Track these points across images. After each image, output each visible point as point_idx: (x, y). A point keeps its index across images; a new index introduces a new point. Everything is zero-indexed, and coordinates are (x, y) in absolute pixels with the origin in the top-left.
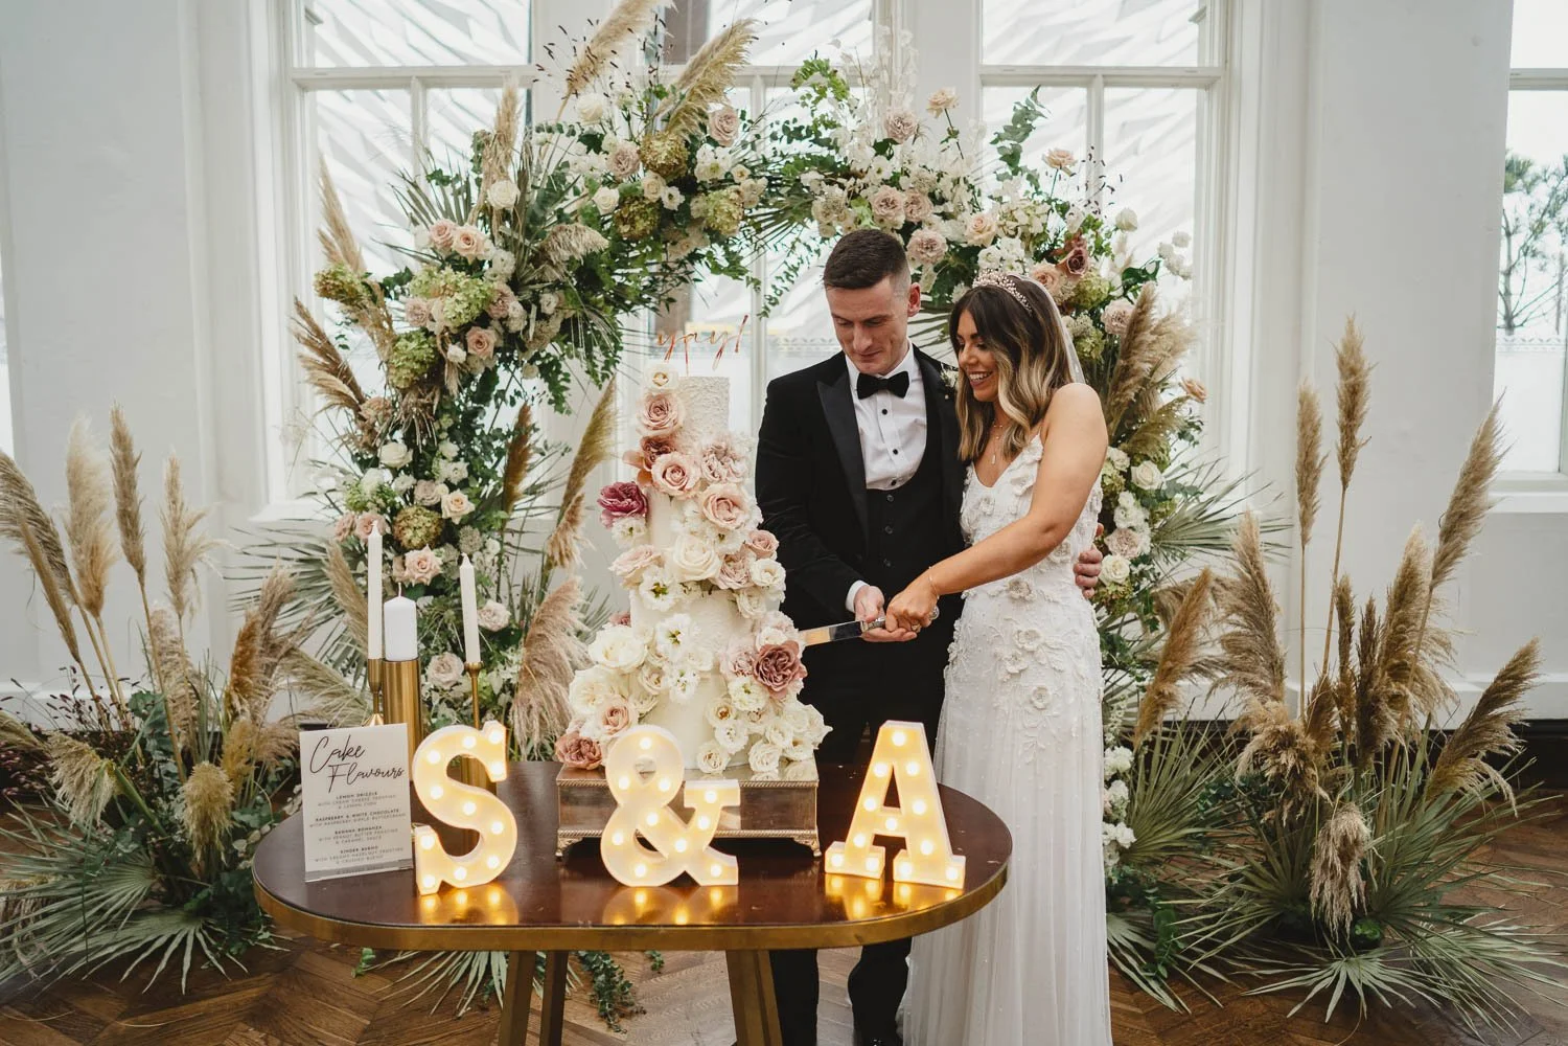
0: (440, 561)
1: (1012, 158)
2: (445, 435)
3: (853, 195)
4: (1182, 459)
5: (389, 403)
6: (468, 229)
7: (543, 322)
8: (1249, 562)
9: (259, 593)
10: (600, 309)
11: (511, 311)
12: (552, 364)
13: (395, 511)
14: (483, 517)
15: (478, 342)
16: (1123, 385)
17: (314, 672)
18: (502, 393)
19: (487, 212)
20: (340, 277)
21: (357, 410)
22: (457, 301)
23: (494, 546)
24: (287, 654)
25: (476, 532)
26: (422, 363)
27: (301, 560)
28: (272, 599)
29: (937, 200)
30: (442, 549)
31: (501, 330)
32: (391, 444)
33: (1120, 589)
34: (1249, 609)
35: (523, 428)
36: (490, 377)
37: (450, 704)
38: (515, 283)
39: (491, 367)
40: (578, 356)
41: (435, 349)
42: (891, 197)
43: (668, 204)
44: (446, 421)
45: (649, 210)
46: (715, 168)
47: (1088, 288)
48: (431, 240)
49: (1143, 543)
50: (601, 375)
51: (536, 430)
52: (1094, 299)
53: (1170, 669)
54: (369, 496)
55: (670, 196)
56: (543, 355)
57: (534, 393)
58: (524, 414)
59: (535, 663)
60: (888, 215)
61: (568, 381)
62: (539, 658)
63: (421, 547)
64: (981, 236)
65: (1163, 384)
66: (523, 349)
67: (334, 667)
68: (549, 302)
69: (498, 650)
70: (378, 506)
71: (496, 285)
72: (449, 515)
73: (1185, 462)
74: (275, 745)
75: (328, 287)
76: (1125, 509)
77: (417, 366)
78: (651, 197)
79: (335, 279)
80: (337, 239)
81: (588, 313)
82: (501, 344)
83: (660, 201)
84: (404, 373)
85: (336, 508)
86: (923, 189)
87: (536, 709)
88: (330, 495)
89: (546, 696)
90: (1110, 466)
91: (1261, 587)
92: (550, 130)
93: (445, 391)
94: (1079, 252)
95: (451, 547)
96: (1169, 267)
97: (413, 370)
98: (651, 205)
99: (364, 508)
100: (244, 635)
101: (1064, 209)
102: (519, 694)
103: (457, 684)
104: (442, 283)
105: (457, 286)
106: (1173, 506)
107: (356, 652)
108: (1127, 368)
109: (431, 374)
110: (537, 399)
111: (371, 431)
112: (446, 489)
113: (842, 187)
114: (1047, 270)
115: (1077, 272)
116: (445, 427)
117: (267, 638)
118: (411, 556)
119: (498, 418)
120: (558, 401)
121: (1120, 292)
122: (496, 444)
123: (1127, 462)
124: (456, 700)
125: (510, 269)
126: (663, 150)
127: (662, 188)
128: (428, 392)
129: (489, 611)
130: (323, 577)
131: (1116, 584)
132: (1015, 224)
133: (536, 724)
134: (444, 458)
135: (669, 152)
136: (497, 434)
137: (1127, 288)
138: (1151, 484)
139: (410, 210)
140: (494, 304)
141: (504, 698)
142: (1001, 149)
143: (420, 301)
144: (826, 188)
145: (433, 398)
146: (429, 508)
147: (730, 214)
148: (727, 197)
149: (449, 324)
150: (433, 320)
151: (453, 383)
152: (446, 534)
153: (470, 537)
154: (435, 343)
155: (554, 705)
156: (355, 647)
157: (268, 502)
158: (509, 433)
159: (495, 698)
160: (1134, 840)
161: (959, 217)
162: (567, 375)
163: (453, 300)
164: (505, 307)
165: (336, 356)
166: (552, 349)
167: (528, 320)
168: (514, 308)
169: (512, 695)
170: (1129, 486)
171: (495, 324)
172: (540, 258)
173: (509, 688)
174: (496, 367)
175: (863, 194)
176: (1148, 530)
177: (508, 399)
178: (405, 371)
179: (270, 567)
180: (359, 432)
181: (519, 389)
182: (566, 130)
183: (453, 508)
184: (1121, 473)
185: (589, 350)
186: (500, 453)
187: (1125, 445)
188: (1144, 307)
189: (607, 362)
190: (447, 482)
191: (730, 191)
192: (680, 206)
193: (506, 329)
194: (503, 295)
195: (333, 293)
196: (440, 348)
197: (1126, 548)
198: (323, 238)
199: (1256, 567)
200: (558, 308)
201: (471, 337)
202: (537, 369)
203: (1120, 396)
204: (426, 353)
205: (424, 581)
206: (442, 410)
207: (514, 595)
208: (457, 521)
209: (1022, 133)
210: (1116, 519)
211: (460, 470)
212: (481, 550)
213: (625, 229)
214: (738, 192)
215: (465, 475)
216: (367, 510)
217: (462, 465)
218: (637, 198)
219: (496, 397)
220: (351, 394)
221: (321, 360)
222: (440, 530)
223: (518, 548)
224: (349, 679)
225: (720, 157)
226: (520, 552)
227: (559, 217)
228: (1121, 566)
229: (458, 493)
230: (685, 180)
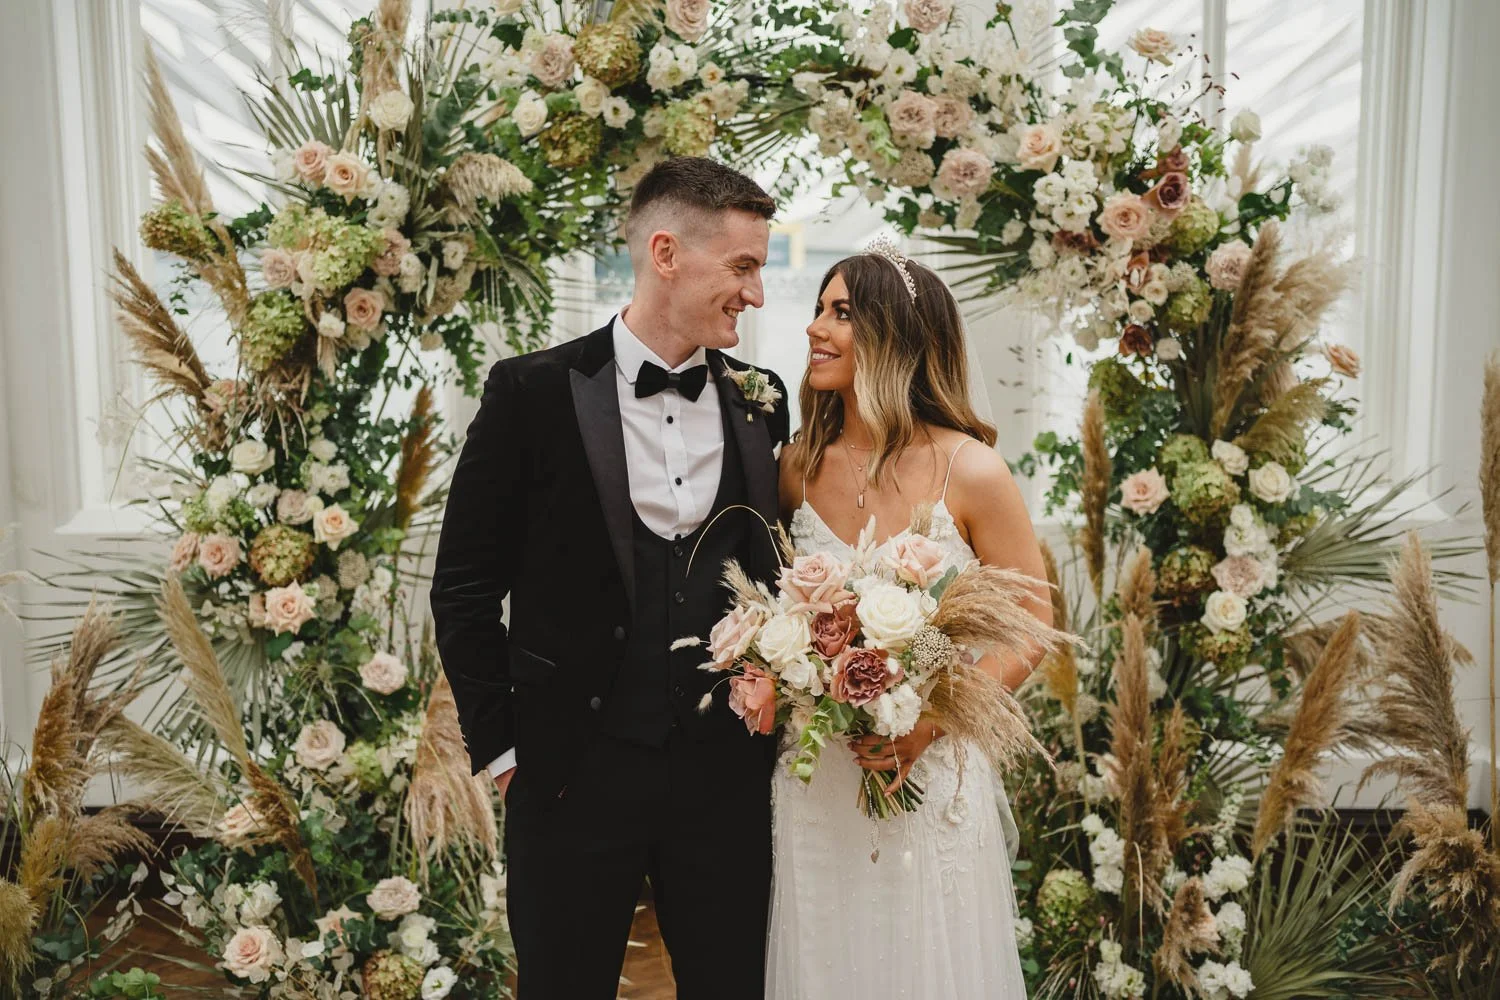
0: (312, 602)
1: (1083, 45)
2: (317, 429)
3: (864, 104)
4: (1327, 454)
5: (243, 386)
6: (345, 158)
7: (447, 279)
8: (1414, 603)
9: (69, 638)
10: (524, 258)
11: (404, 268)
12: (460, 329)
13: (250, 532)
14: (370, 537)
15: (361, 308)
16: (1236, 359)
17: (143, 748)
18: (393, 372)
19: (370, 131)
20: (176, 222)
21: (201, 397)
22: (332, 257)
23: (384, 577)
24: (109, 724)
25: (361, 557)
26: (286, 336)
27: (126, 594)
28: (86, 650)
29: (981, 104)
30: (316, 585)
31: (392, 292)
32: (247, 443)
33: (1233, 640)
34: (1416, 669)
35: (420, 422)
36: (376, 352)
37: (327, 791)
38: (410, 228)
39: (378, 339)
40: (494, 319)
41: (303, 318)
42: (915, 106)
43: (611, 120)
44: (320, 412)
45: (587, 130)
46: (674, 73)
47: (1188, 226)
48: (297, 171)
49: (1268, 572)
51: (439, 421)
52: (1197, 240)
53: (1302, 750)
54: (216, 515)
55: (616, 110)
56: (448, 317)
57: (437, 371)
58: (423, 399)
59: (439, 739)
60: (910, 131)
61: (483, 353)
62: (445, 732)
63: (286, 583)
64: (1039, 158)
65: (1297, 352)
66: (421, 313)
67: (172, 739)
68: (455, 253)
69: (389, 718)
70: (229, 526)
71: (383, 233)
72: (324, 538)
73: (1328, 457)
74: (92, 847)
75: (159, 234)
76: (1239, 529)
77: (279, 342)
78: (590, 111)
79: (169, 224)
80: (171, 158)
81: (506, 267)
82: (392, 308)
83: (601, 116)
84: (263, 350)
85: (173, 521)
86: (960, 94)
87: (439, 802)
88: (165, 503)
89: (453, 782)
90: (1218, 471)
91: (1433, 641)
92: (453, 19)
93: (317, 373)
94: (1175, 178)
95: (325, 578)
96: (1303, 194)
97: (274, 347)
98: (591, 121)
99: (210, 529)
100: (51, 703)
101: (1157, 113)
102: (418, 779)
103: (335, 764)
104: (312, 232)
105: (331, 237)
106: (1312, 519)
107: (200, 720)
108: (1241, 336)
109: (298, 351)
110: (440, 380)
111: (220, 425)
112: (320, 502)
113: (848, 93)
114: (1130, 204)
115: (1172, 206)
116: (318, 419)
117: (81, 704)
118: (273, 595)
119: (388, 404)
121: (1235, 227)
122: (385, 440)
123: (1244, 462)
124: (335, 786)
125: (402, 208)
126: (604, 49)
127: (605, 100)
128: (295, 375)
129: (379, 666)
130: (156, 620)
131: (1227, 632)
132: (1087, 143)
133: (440, 821)
134: (317, 460)
135: (613, 52)
136: (388, 427)
137: (1244, 221)
138: (1276, 494)
139: (267, 124)
140: (381, 257)
141: (398, 783)
142: (1068, 31)
143: (281, 253)
144: (827, 96)
145: (301, 382)
146: (298, 527)
147: (696, 135)
148: (692, 111)
149: (321, 287)
150: (300, 281)
151: (327, 362)
152: (321, 563)
153: (352, 566)
154: (303, 308)
155: (466, 797)
156: (198, 714)
157: (80, 506)
158: (403, 425)
159: (386, 782)
160: (1252, 987)
161: (1011, 130)
162: (481, 344)
163: (327, 255)
164: (396, 262)
165: (171, 325)
166: (460, 310)
167: (427, 277)
168: (408, 262)
169: (409, 777)
170: (1246, 496)
171: (384, 282)
172: (441, 195)
173: (405, 769)
174: (386, 337)
175: (877, 101)
176: (1273, 553)
177: (402, 379)
178: (263, 349)
179: (85, 604)
180: (203, 425)
181: (416, 366)
182: (475, 18)
183: (329, 529)
184: (1235, 478)
185: (509, 310)
186: (391, 450)
187: (1240, 439)
188: (1264, 253)
189: (534, 327)
190: (322, 494)
191: (696, 102)
192: (630, 123)
193: (397, 288)
194: (393, 245)
195: (166, 243)
196: (310, 316)
197: (1241, 581)
198: (152, 157)
199: (1425, 613)
200: (466, 261)
201: (351, 301)
202: (440, 338)
203: (1233, 373)
204: (291, 322)
205: (291, 629)
206: (312, 399)
207: (412, 641)
208: (334, 547)
209: (1097, 11)
210: (1227, 543)
211: (335, 477)
212: (367, 582)
213: (556, 156)
214: (707, 101)
215: (346, 483)
216: (215, 532)
217: (341, 469)
218: (571, 114)
219: (386, 377)
220: (191, 376)
221: (152, 331)
222: (312, 558)
223: (417, 576)
224: (193, 753)
225: (683, 58)
226: (420, 581)
227: (468, 133)
228: (1233, 607)
229: (336, 509)
230: (635, 88)
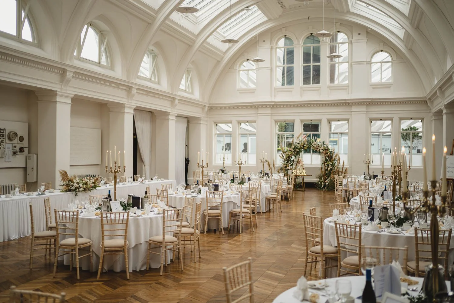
5: (286, 159)
22: (290, 153)
32: (286, 161)
35: (294, 160)
36: (292, 157)
38: (294, 152)
50: (299, 157)
56: (295, 156)
57: (294, 158)
68: (296, 153)
81: (298, 154)
82: (293, 155)
109: (289, 157)
112: (289, 164)
116: (289, 160)
119: (292, 159)
120: (296, 159)
126: (302, 145)
140: (292, 153)
143: (288, 153)
162: (297, 157)
165: (283, 156)
168: (294, 153)
170: (330, 164)
172: (295, 150)
178: (287, 157)
180: (284, 160)
186: (292, 161)
196: (289, 155)
201: (291, 155)
217: (290, 162)
230: (303, 146)
